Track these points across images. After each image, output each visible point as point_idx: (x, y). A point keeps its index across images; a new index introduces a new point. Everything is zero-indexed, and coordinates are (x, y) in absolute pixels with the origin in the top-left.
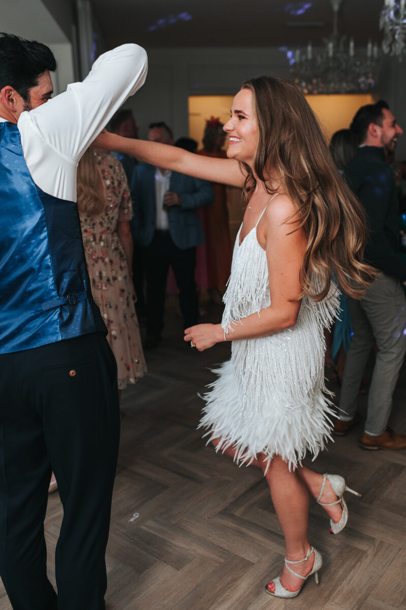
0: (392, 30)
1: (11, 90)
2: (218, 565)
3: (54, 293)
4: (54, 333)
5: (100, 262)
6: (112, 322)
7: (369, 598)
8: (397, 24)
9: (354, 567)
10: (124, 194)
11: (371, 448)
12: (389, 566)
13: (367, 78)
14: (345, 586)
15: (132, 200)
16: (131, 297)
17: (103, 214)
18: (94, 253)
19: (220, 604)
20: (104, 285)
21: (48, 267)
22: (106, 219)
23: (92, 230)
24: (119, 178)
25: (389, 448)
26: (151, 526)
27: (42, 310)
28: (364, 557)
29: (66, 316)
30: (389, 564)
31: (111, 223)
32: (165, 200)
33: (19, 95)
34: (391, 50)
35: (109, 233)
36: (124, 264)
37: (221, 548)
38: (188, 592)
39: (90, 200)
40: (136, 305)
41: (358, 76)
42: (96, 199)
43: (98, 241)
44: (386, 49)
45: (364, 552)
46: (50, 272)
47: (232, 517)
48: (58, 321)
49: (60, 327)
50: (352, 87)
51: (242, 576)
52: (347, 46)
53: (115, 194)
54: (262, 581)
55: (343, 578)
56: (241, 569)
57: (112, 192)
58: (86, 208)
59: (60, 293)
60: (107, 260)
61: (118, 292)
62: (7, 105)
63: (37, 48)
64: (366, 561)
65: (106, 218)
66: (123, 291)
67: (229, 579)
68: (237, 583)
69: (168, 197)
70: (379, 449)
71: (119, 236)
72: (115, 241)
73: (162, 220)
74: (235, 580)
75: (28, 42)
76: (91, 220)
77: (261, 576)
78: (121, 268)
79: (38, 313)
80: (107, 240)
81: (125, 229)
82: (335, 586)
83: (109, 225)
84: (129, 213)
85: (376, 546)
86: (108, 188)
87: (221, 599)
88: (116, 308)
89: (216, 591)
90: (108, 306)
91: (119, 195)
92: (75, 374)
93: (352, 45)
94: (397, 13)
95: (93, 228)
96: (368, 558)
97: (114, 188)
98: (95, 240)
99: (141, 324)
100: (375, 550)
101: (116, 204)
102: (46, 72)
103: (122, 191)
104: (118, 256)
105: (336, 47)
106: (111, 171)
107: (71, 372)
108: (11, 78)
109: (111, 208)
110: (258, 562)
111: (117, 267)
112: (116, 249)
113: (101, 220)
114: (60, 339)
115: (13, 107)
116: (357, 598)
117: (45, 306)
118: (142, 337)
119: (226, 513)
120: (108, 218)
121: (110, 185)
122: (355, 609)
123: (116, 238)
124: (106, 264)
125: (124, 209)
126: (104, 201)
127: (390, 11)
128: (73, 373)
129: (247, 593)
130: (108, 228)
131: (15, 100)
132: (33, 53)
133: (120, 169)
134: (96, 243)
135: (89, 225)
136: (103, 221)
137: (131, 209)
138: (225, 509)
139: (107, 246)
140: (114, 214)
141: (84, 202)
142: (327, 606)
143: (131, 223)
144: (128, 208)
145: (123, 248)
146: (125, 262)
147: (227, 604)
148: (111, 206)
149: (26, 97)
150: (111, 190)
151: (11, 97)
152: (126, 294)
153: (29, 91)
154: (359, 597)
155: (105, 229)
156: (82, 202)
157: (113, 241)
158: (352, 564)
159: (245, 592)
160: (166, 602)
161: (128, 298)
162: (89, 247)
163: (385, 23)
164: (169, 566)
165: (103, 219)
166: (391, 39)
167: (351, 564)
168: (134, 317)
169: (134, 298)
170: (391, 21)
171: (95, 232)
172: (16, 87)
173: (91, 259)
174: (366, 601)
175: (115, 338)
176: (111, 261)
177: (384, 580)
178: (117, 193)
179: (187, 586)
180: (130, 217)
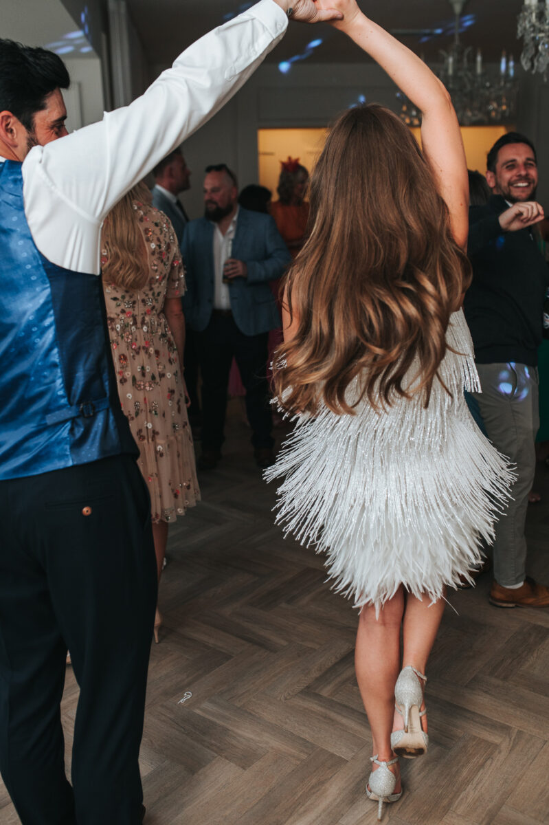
0: (534, 38)
1: (9, 117)
2: (299, 762)
3: (63, 401)
4: (62, 457)
5: (142, 352)
6: (158, 433)
7: (503, 808)
8: (541, 31)
9: (482, 765)
10: (173, 261)
11: (505, 605)
12: (530, 764)
13: (500, 105)
14: (470, 793)
15: (185, 269)
16: (183, 399)
17: (146, 288)
18: (134, 341)
19: (301, 815)
20: (147, 384)
21: (55, 365)
22: (150, 296)
23: (131, 310)
24: (168, 241)
25: (529, 605)
26: (207, 710)
27: (46, 424)
28: (497, 753)
29: (79, 432)
30: (530, 761)
31: (156, 300)
32: (226, 271)
33: (20, 123)
34: (533, 65)
35: (154, 314)
36: (174, 355)
37: (303, 739)
38: (258, 799)
39: (128, 270)
40: (189, 410)
41: (488, 102)
42: (137, 269)
43: (139, 325)
44: (526, 65)
45: (496, 746)
46: (57, 372)
47: (317, 696)
48: (68, 439)
49: (71, 448)
50: (480, 116)
51: (331, 777)
52: (473, 61)
53: (162, 261)
54: (358, 784)
55: (467, 782)
56: (330, 768)
57: (159, 258)
58: (123, 281)
59: (71, 400)
60: (152, 350)
61: (167, 393)
62: (5, 138)
63: (42, 57)
64: (500, 757)
65: (150, 293)
66: (172, 392)
67: (314, 781)
68: (323, 788)
69: (230, 266)
70: (516, 606)
71: (166, 317)
72: (163, 325)
73: (223, 296)
74: (321, 783)
75: (30, 49)
76: (131, 297)
77: (357, 777)
78: (170, 361)
79: (41, 427)
80: (151, 324)
81: (175, 308)
82: (457, 792)
83: (154, 303)
84: (181, 288)
85: (513, 739)
86: (153, 253)
87: (302, 809)
88: (164, 415)
89: (296, 798)
90: (154, 412)
91: (167, 263)
92: (89, 513)
93: (479, 59)
94: (541, 16)
95: (133, 307)
96: (502, 753)
97: (161, 253)
98: (135, 323)
99: (196, 436)
100: (512, 743)
101: (163, 275)
102: (56, 91)
103: (171, 257)
104: (167, 346)
105: (458, 62)
106: (157, 230)
107: (85, 510)
108: (9, 100)
109: (157, 280)
110: (352, 758)
111: (164, 360)
112: (164, 335)
113: (144, 297)
114: (70, 463)
115: (13, 139)
116: (488, 808)
117: (50, 419)
118: (196, 454)
119: (309, 692)
120: (153, 294)
121: (155, 249)
122: (484, 823)
123: (163, 320)
124: (150, 355)
125: (174, 281)
126: (148, 271)
127: (531, 13)
128: (87, 511)
129: (338, 800)
130: (153, 307)
131: (15, 131)
132: (37, 64)
133: (169, 228)
134: (137, 328)
135: (128, 304)
136: (146, 298)
137: (183, 281)
138: (308, 687)
139: (151, 332)
140: (161, 288)
141: (121, 272)
142: (447, 819)
143: (182, 300)
144: (179, 279)
145: (172, 334)
146: (176, 352)
147: (310, 817)
148: (158, 277)
149: (29, 125)
150: (157, 256)
151: (9, 127)
152: (176, 396)
153: (33, 117)
154: (489, 807)
155: (150, 308)
156: (118, 272)
157: (159, 325)
158: (481, 762)
159: (335, 800)
160: (228, 812)
161: (179, 402)
162: (128, 333)
163: (525, 29)
164: (232, 764)
165: (147, 295)
166: (533, 52)
167: (478, 762)
168: (186, 427)
169: (187, 402)
170: (533, 26)
171: (136, 313)
172: (17, 113)
173: (130, 348)
174: (499, 813)
175: (161, 455)
176: (157, 352)
177: (524, 784)
178: (165, 260)
179: (256, 791)
180: (182, 292)
